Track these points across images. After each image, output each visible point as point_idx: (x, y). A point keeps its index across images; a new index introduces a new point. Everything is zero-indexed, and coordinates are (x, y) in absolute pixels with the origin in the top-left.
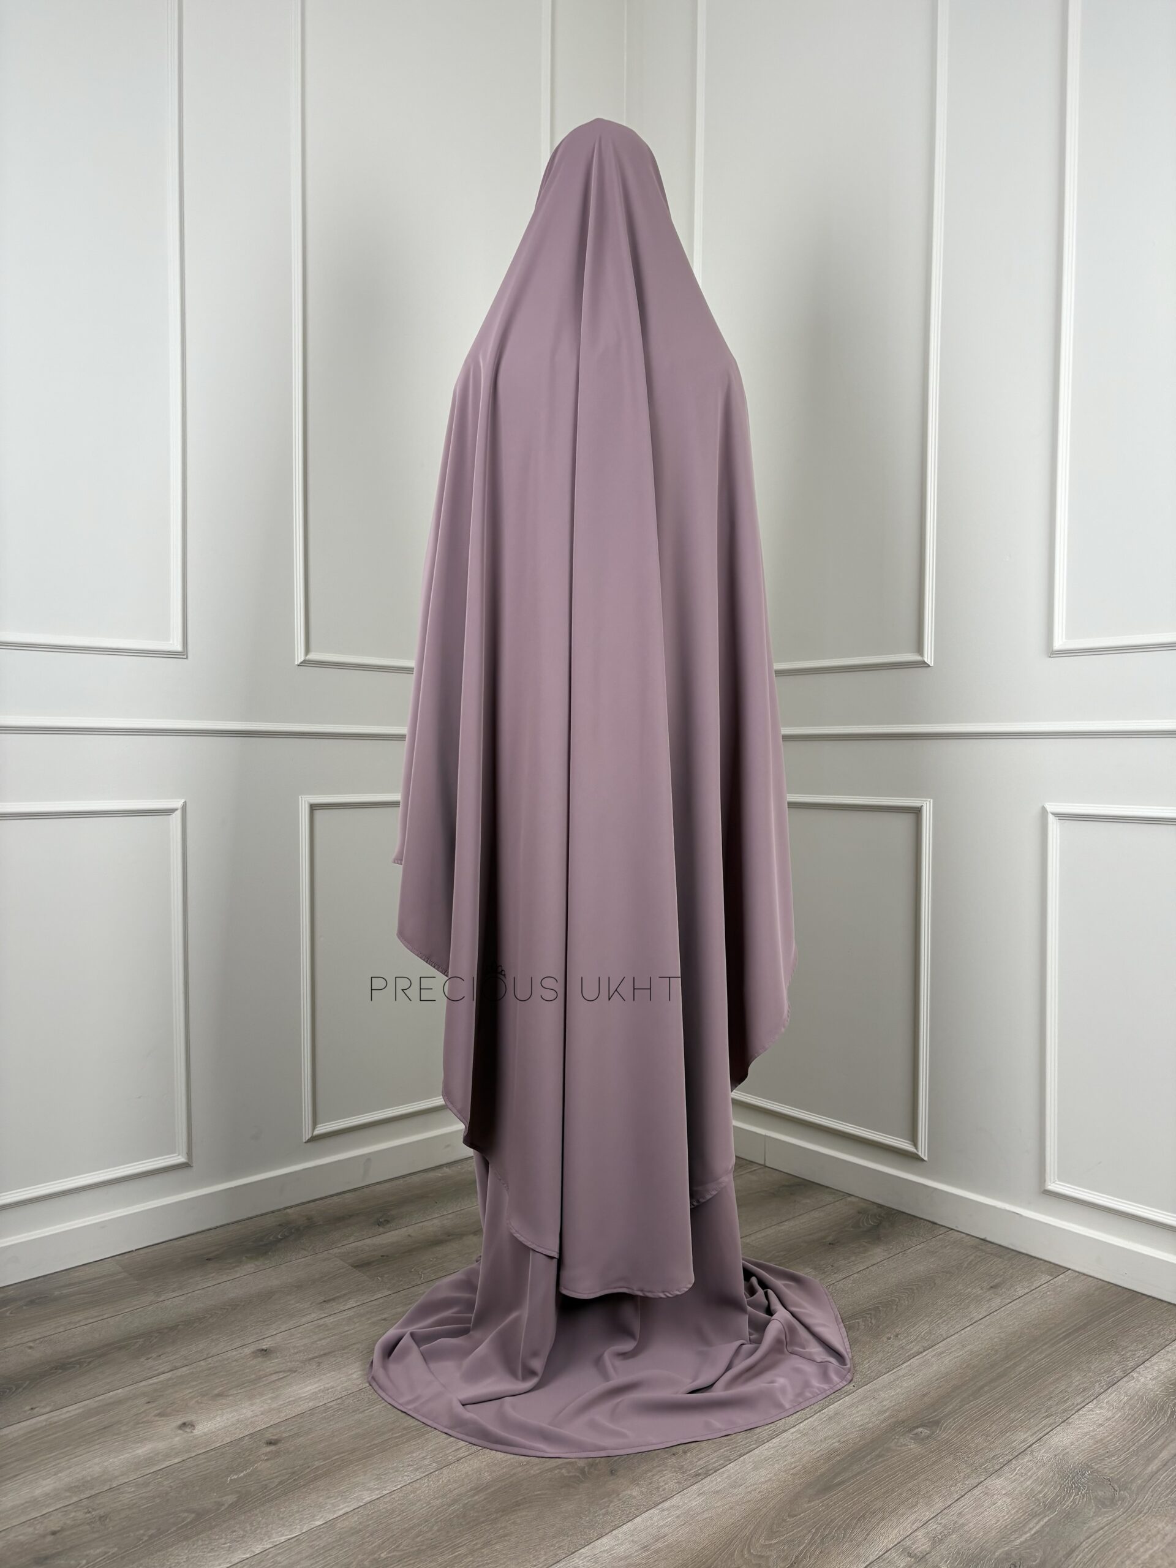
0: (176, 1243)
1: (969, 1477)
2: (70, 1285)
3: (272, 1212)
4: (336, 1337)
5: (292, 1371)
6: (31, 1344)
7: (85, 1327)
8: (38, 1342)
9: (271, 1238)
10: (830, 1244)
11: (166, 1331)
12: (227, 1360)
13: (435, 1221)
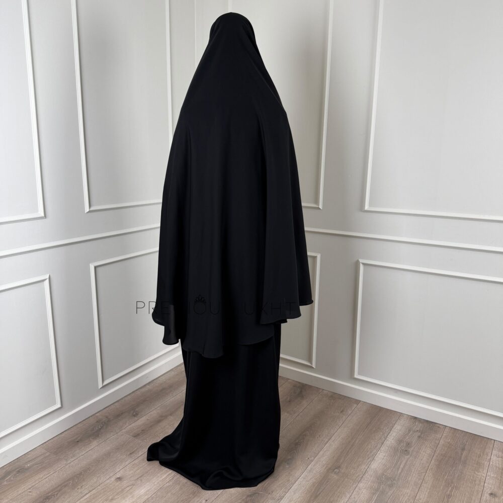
0: (61, 436)
1: (353, 485)
2: (29, 461)
3: (91, 416)
4: (142, 468)
5: (133, 485)
6: (30, 490)
7: (47, 479)
8: (32, 489)
9: (97, 428)
10: (289, 401)
11: (78, 476)
12: (107, 484)
13: (155, 411)
